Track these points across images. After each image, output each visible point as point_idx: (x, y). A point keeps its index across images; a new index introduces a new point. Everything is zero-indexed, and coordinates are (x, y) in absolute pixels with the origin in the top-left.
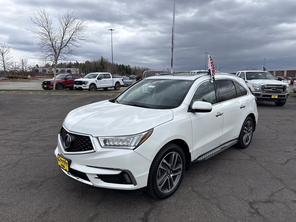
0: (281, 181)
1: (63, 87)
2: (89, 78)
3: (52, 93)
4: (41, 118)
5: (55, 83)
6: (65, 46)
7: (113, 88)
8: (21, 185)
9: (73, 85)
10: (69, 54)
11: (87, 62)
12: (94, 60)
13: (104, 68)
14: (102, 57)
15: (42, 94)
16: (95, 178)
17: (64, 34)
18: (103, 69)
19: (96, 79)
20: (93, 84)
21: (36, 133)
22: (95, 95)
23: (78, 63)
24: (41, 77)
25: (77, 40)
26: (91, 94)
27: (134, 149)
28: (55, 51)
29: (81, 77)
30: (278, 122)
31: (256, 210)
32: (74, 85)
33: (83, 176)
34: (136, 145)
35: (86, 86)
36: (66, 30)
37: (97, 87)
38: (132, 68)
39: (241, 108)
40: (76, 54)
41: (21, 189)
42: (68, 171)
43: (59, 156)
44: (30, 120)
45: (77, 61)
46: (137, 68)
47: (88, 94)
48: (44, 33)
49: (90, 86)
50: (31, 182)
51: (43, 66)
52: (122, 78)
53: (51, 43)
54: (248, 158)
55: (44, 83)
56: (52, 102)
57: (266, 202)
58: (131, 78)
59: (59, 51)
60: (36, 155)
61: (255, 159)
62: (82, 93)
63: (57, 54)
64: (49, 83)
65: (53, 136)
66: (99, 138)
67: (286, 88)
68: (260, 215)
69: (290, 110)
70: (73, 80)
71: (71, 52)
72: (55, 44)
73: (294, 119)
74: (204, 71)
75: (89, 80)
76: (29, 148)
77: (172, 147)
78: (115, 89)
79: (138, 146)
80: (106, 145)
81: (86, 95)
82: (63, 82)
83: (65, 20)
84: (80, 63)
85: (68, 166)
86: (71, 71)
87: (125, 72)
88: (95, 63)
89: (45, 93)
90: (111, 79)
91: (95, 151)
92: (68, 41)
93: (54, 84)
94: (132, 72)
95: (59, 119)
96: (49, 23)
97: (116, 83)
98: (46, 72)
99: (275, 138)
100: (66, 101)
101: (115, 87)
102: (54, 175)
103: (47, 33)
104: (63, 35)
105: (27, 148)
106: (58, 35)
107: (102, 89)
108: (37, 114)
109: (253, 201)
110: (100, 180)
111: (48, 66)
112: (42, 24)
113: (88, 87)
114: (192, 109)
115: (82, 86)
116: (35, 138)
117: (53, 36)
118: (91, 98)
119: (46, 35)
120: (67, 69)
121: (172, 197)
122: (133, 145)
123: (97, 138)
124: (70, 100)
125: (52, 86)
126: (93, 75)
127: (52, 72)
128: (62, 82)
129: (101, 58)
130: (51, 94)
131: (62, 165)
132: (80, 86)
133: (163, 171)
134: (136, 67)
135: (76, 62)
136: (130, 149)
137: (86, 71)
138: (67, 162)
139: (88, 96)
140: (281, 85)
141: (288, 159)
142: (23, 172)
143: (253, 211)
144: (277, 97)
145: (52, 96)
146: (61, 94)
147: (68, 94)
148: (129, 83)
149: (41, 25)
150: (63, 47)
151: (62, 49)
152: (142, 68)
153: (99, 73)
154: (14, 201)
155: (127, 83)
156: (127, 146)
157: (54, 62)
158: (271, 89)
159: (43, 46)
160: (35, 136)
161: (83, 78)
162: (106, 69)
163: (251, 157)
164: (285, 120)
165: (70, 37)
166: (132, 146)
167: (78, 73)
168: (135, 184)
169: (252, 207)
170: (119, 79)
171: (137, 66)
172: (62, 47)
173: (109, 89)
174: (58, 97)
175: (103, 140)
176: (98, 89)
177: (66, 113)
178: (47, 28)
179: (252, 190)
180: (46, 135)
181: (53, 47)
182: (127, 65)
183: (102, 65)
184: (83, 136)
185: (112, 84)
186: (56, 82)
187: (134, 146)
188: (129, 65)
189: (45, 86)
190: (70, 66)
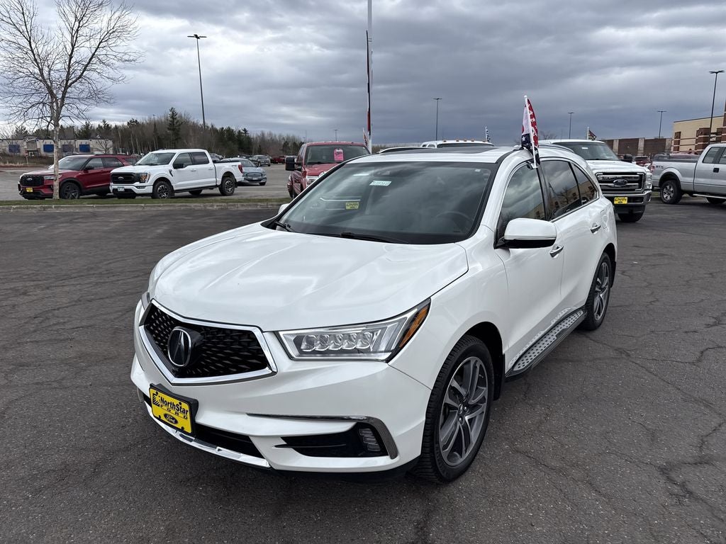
0: (706, 406)
1: (80, 189)
2: (152, 165)
3: (53, 209)
4: (39, 277)
5: (58, 181)
6: (80, 77)
7: (217, 191)
8: (34, 478)
9: (109, 185)
10: (91, 101)
11: (133, 124)
12: (152, 117)
13: (180, 138)
14: (172, 110)
15: (23, 210)
16: (276, 446)
17: (73, 47)
18: (177, 139)
19: (170, 166)
20: (162, 180)
21: (36, 321)
22: (172, 208)
23: (107, 127)
24: (8, 164)
25: (114, 61)
26: (159, 206)
27: (388, 361)
28: (51, 92)
29: (127, 161)
30: (641, 260)
31: (683, 485)
32: (112, 184)
33: (243, 443)
34: (393, 348)
35: (144, 187)
36: (80, 32)
37: (175, 189)
38: (255, 136)
39: (593, 231)
40: (112, 101)
41: (38, 491)
42: (190, 431)
43: (155, 392)
44: (7, 286)
45: (104, 122)
46: (267, 137)
47: (151, 207)
48: (15, 41)
49: (154, 185)
50: (63, 466)
51: (10, 134)
52: (240, 163)
53: (37, 71)
54: (613, 354)
55: (25, 182)
56: (57, 231)
57: (696, 464)
58: (258, 164)
59: (64, 93)
60: (55, 385)
61: (628, 355)
62: (137, 206)
63: (56, 100)
64: (38, 181)
65: (87, 327)
66: (281, 333)
67: (645, 180)
68: (697, 499)
69: (655, 232)
70: (106, 170)
71: (96, 97)
72: (49, 72)
73: (673, 253)
74: (454, 142)
75: (150, 168)
76: (28, 365)
77: (470, 345)
78: (223, 193)
79: (398, 349)
80: (301, 352)
81: (146, 209)
82: (79, 177)
83: (74, 7)
84: (113, 126)
85: (189, 419)
86: (91, 146)
87: (236, 147)
88: (155, 125)
89: (31, 207)
90: (211, 165)
91: (274, 373)
92: (87, 66)
93: (56, 185)
94: (255, 147)
95: (93, 279)
96: (27, 14)
97: (223, 177)
98: (19, 151)
99: (651, 299)
100: (97, 228)
101: (221, 187)
102: (125, 440)
103: (24, 43)
104: (69, 47)
105: (22, 365)
106: (55, 47)
107: (187, 193)
108: (23, 268)
109: (666, 463)
110: (291, 451)
111: (21, 134)
112: (7, 15)
113: (149, 190)
114: (506, 240)
115: (133, 187)
116: (37, 337)
117: (41, 49)
118: (164, 218)
119: (20, 47)
120: (79, 142)
121: (469, 474)
122: (383, 349)
123: (276, 333)
124: (107, 226)
125: (47, 189)
126: (162, 157)
127: (37, 151)
128: (75, 177)
129: (171, 113)
130: (49, 211)
131: (165, 415)
132: (127, 187)
133: (447, 410)
134: (263, 134)
135: (102, 124)
136: (377, 360)
137: (131, 147)
138: (185, 406)
139: (154, 213)
140: (635, 173)
141: (702, 349)
142: (29, 438)
143: (676, 489)
144: (625, 202)
145: (53, 216)
146: (77, 211)
147: (96, 210)
148: (255, 176)
149: (4, 19)
150: (73, 82)
151: (70, 86)
152: (280, 136)
153: (178, 152)
154: (26, 532)
155: (250, 176)
156: (367, 351)
157: (49, 123)
158: (612, 182)
159: (16, 77)
160: (35, 331)
161: (134, 165)
162: (185, 141)
163: (616, 350)
164: (654, 255)
165: (91, 55)
166: (382, 352)
167: (111, 153)
168: (394, 454)
169: (670, 479)
170: (231, 166)
171: (266, 131)
172: (70, 82)
173: (204, 192)
174: (72, 219)
175: (293, 338)
176: (176, 194)
177: (105, 260)
178: (24, 27)
179: (653, 436)
180: (68, 326)
181: (44, 81)
182: (241, 129)
183: (174, 130)
184: (228, 332)
185: (215, 179)
186: (60, 176)
187: (386, 351)
188: (245, 130)
189: (30, 190)
190: (87, 133)
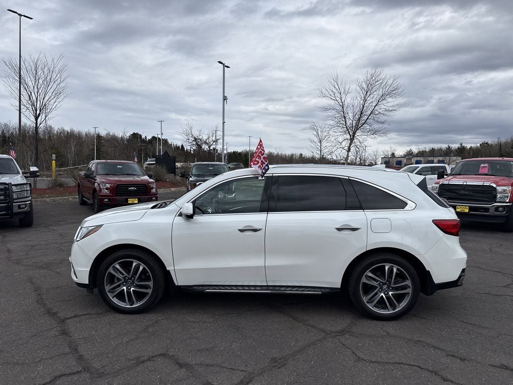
11: (484, 145)
27: (78, 241)
39: (340, 230)
61: (340, 335)
79: (83, 238)
84: (469, 147)
86: (445, 161)
120: (438, 159)
135: (459, 146)
168: (76, 277)
